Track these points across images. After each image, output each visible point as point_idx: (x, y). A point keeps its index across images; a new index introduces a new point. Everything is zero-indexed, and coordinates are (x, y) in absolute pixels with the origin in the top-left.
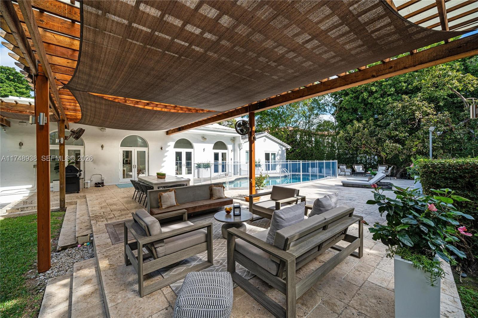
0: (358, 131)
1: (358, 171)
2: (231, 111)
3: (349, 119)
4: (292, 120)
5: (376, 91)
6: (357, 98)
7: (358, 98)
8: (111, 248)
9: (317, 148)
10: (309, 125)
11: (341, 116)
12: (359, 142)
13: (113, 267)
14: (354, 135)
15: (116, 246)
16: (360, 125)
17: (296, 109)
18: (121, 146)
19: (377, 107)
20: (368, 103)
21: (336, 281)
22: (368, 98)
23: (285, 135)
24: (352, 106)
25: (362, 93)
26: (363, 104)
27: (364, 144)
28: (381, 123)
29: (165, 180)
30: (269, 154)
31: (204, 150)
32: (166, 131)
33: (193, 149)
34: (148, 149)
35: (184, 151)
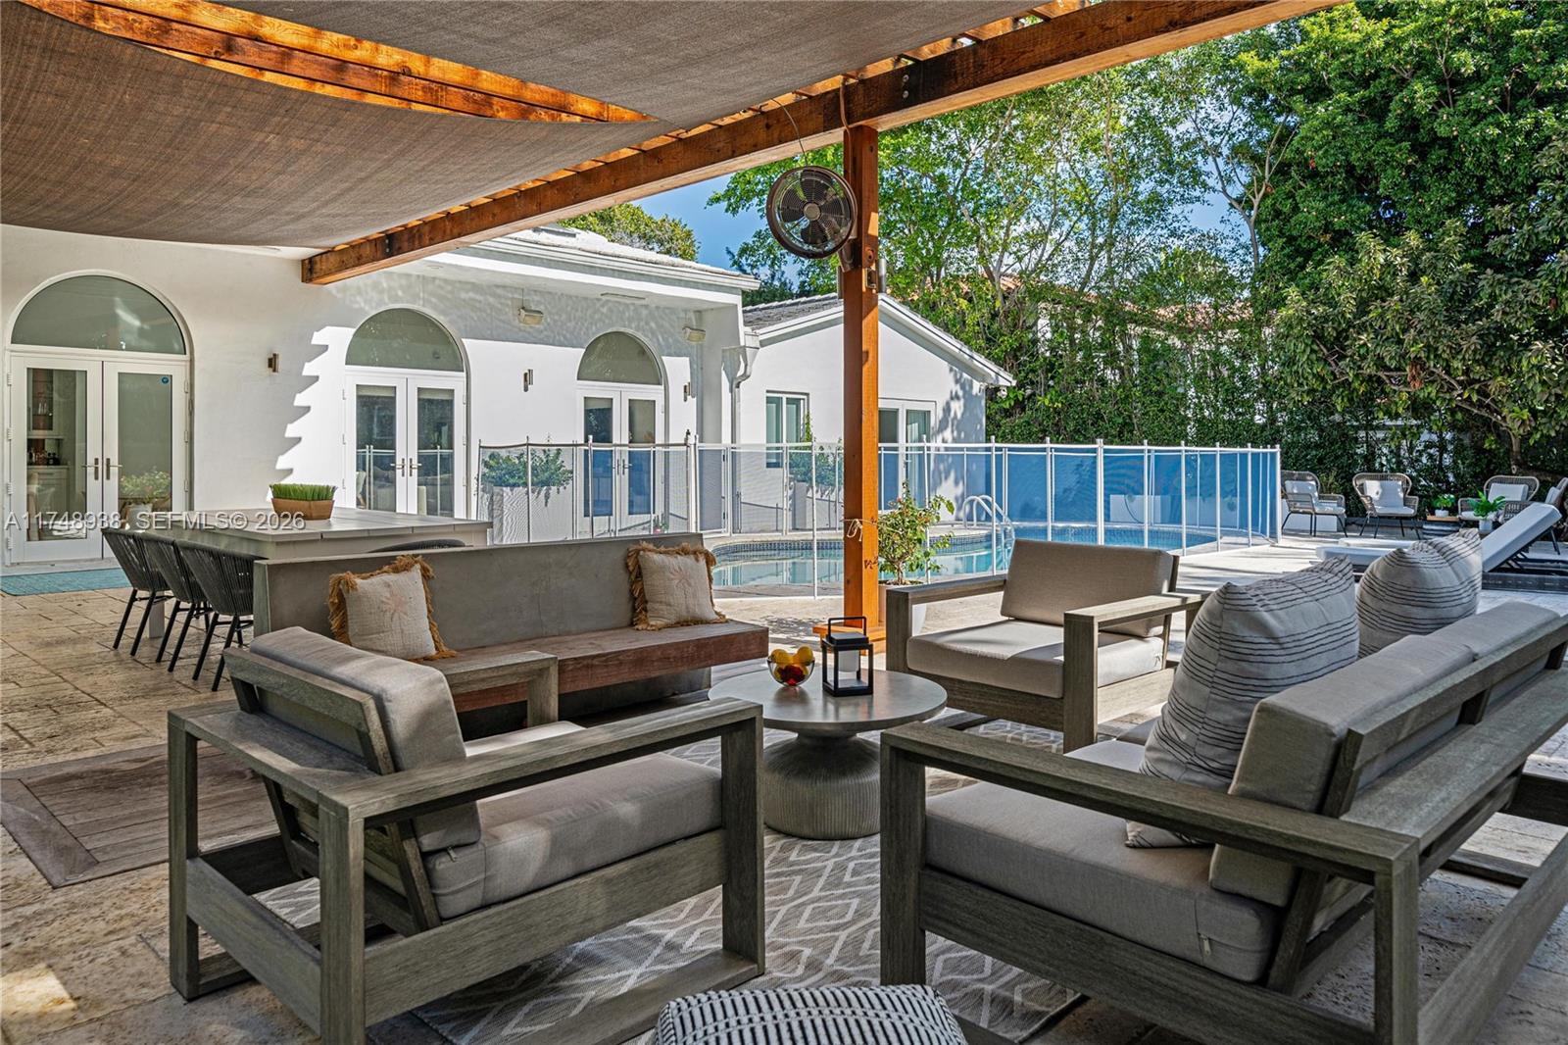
0: (1383, 292)
1: (1380, 510)
2: (728, 121)
3: (1327, 228)
4: (1018, 229)
5: (1478, 77)
6: (1375, 109)
7: (1380, 115)
8: (47, 905)
9: (1155, 388)
10: (1110, 259)
11: (1286, 209)
12: (1389, 352)
13: (99, 1014)
14: (1363, 307)
15: (77, 893)
16: (1397, 256)
17: (1040, 169)
18: (13, 341)
19: (1479, 165)
20: (1435, 139)
21: (1542, 1029)
22: (1433, 114)
23: (978, 315)
24: (1347, 155)
25: (1402, 83)
26: (1406, 144)
27: (1417, 361)
28: (1506, 246)
29: (330, 525)
30: (895, 412)
31: (528, 378)
32: (303, 261)
33: (464, 374)
34: (188, 364)
35: (407, 384)
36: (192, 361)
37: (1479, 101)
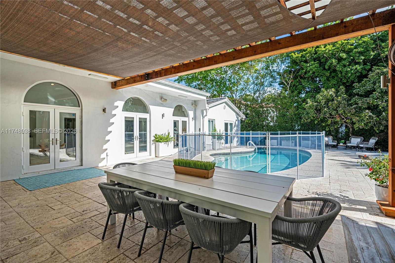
1: (330, 143)
14: (325, 103)
18: (25, 102)
27: (339, 114)
28: (359, 91)
30: (228, 124)
31: (163, 115)
32: (112, 83)
33: (149, 114)
34: (81, 110)
35: (136, 116)
36: (82, 109)
37: (345, 63)
